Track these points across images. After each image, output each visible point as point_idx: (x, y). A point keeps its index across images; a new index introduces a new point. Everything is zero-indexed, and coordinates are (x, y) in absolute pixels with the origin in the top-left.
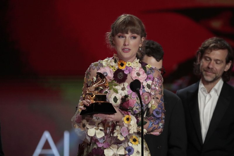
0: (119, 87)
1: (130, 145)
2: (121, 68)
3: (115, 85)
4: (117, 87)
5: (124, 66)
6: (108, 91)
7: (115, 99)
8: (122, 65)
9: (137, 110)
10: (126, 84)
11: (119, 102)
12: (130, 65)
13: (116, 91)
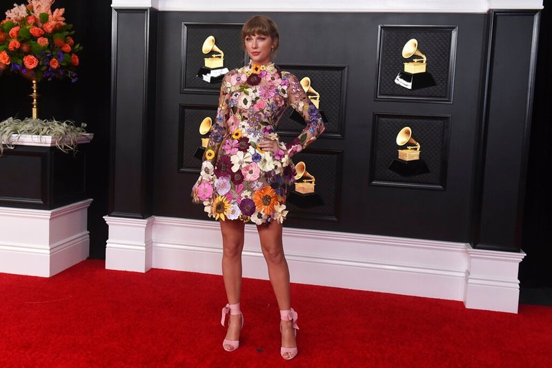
0: (250, 90)
1: (257, 152)
2: (255, 72)
3: (247, 88)
4: (247, 90)
5: (259, 70)
6: (239, 94)
7: (245, 102)
8: (256, 69)
9: (268, 113)
10: (258, 87)
11: (249, 104)
12: (265, 69)
13: (247, 93)
